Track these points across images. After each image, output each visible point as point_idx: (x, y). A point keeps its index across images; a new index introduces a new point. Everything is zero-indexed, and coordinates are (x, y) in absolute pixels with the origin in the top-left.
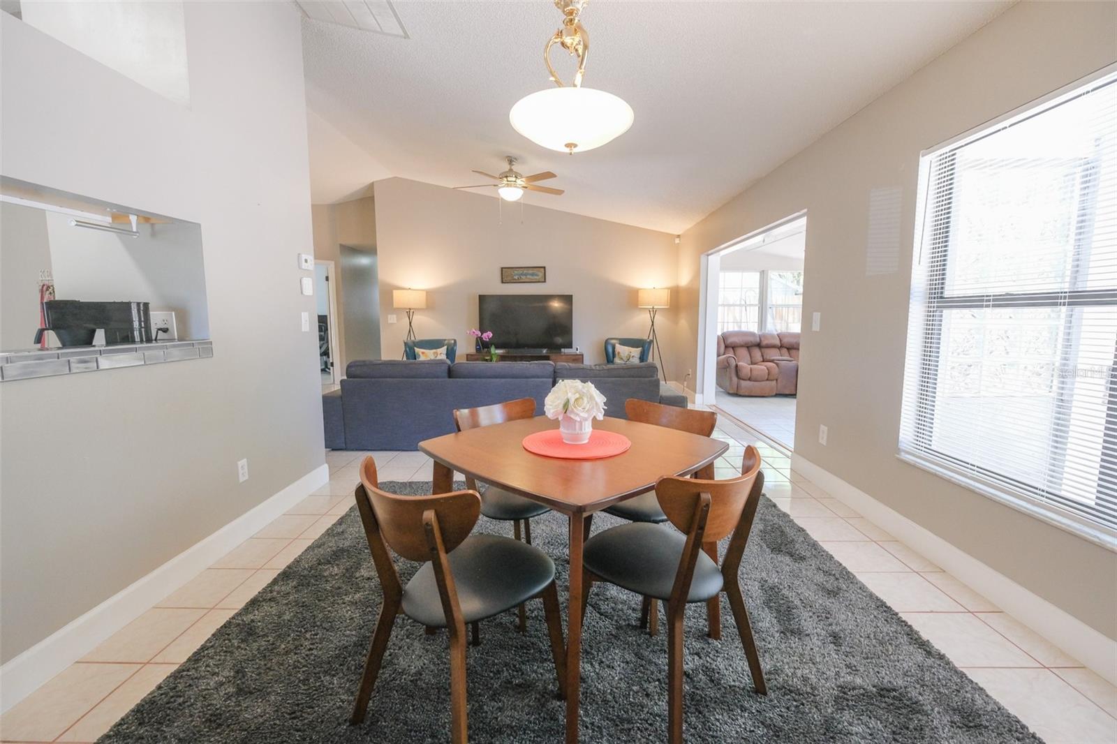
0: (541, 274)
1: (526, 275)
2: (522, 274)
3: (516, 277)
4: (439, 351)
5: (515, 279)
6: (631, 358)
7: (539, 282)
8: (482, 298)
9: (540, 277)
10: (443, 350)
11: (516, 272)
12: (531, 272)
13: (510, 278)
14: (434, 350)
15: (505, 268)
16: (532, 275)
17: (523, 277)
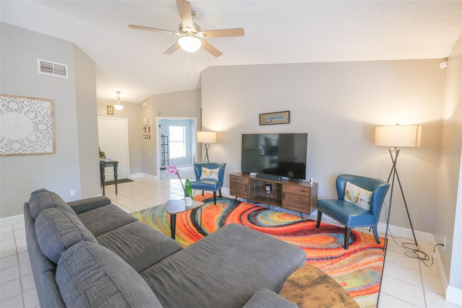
0: (286, 117)
1: (275, 118)
2: (272, 118)
3: (269, 121)
4: (214, 170)
5: (268, 122)
6: (359, 201)
7: (284, 123)
8: (244, 136)
9: (285, 119)
10: (217, 170)
11: (269, 117)
12: (278, 116)
13: (265, 122)
14: (211, 170)
15: (262, 114)
16: (280, 118)
17: (273, 120)
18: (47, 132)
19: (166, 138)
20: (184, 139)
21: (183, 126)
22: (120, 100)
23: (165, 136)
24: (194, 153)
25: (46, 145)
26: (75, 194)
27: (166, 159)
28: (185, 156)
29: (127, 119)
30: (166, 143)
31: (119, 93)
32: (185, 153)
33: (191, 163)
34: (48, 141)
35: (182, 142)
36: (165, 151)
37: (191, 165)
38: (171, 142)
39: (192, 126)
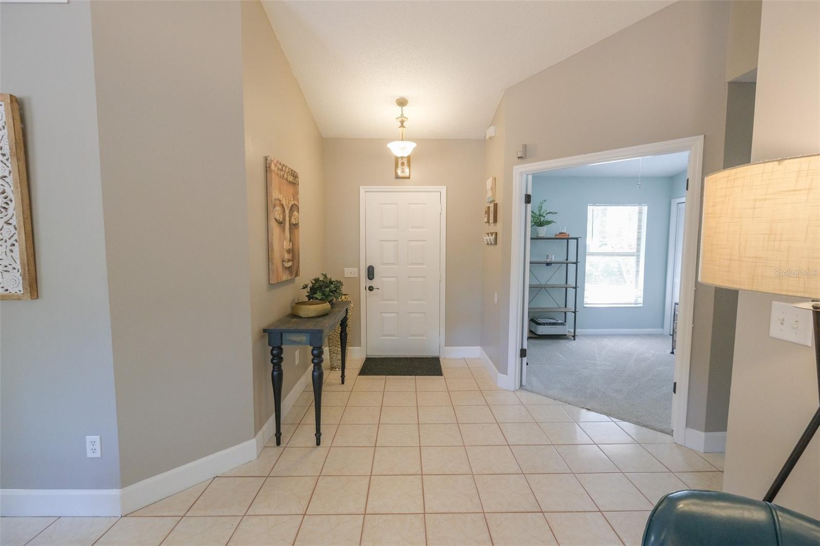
18: (5, 219)
19: (573, 243)
20: (639, 245)
21: (640, 204)
22: (405, 124)
23: (570, 236)
24: (677, 300)
25: (6, 266)
26: (98, 454)
27: (571, 305)
28: (641, 300)
29: (443, 189)
30: (572, 258)
31: (402, 103)
32: (641, 293)
33: (663, 327)
34: (11, 251)
35: (631, 255)
36: (568, 283)
37: (661, 336)
38: (592, 254)
39: (675, 202)
